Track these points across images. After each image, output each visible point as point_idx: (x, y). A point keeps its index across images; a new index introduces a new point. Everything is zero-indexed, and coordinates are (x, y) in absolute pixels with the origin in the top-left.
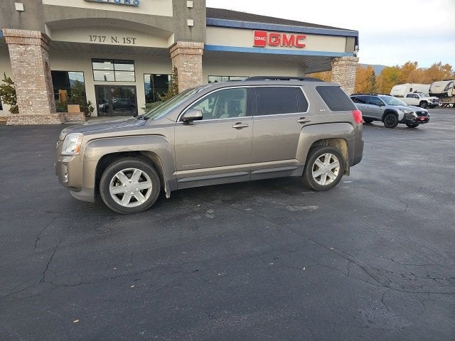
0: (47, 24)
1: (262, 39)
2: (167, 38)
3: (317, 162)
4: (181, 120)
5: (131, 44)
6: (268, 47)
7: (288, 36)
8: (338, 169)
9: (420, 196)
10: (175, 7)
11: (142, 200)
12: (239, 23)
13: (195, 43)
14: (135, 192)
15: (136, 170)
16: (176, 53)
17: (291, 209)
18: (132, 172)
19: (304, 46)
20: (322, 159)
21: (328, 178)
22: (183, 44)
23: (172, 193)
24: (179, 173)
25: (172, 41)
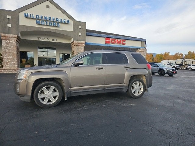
0: (20, 32)
1: (109, 41)
2: (70, 39)
3: (133, 85)
4: (74, 65)
5: (55, 41)
6: (111, 44)
7: (119, 40)
8: (142, 88)
9: (179, 101)
10: (74, 27)
11: (54, 101)
12: (99, 35)
13: (81, 42)
14: (51, 97)
15: (52, 86)
16: (74, 45)
17: (123, 105)
18: (49, 88)
19: (125, 44)
20: (136, 84)
21: (138, 93)
22: (77, 42)
23: (68, 98)
24: (72, 88)
25: (72, 40)
